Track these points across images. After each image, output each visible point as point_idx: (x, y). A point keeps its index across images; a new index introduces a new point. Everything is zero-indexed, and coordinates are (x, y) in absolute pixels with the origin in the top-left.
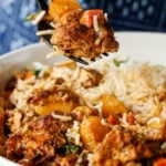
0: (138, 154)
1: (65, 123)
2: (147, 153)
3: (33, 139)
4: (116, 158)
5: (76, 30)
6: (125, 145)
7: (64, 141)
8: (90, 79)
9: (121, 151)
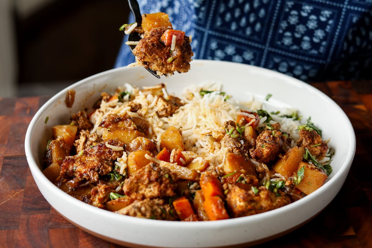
0: (160, 191)
1: (116, 152)
2: (169, 192)
3: (84, 164)
4: (141, 192)
5: (153, 45)
6: (150, 182)
7: (110, 169)
8: (165, 109)
9: (147, 186)
